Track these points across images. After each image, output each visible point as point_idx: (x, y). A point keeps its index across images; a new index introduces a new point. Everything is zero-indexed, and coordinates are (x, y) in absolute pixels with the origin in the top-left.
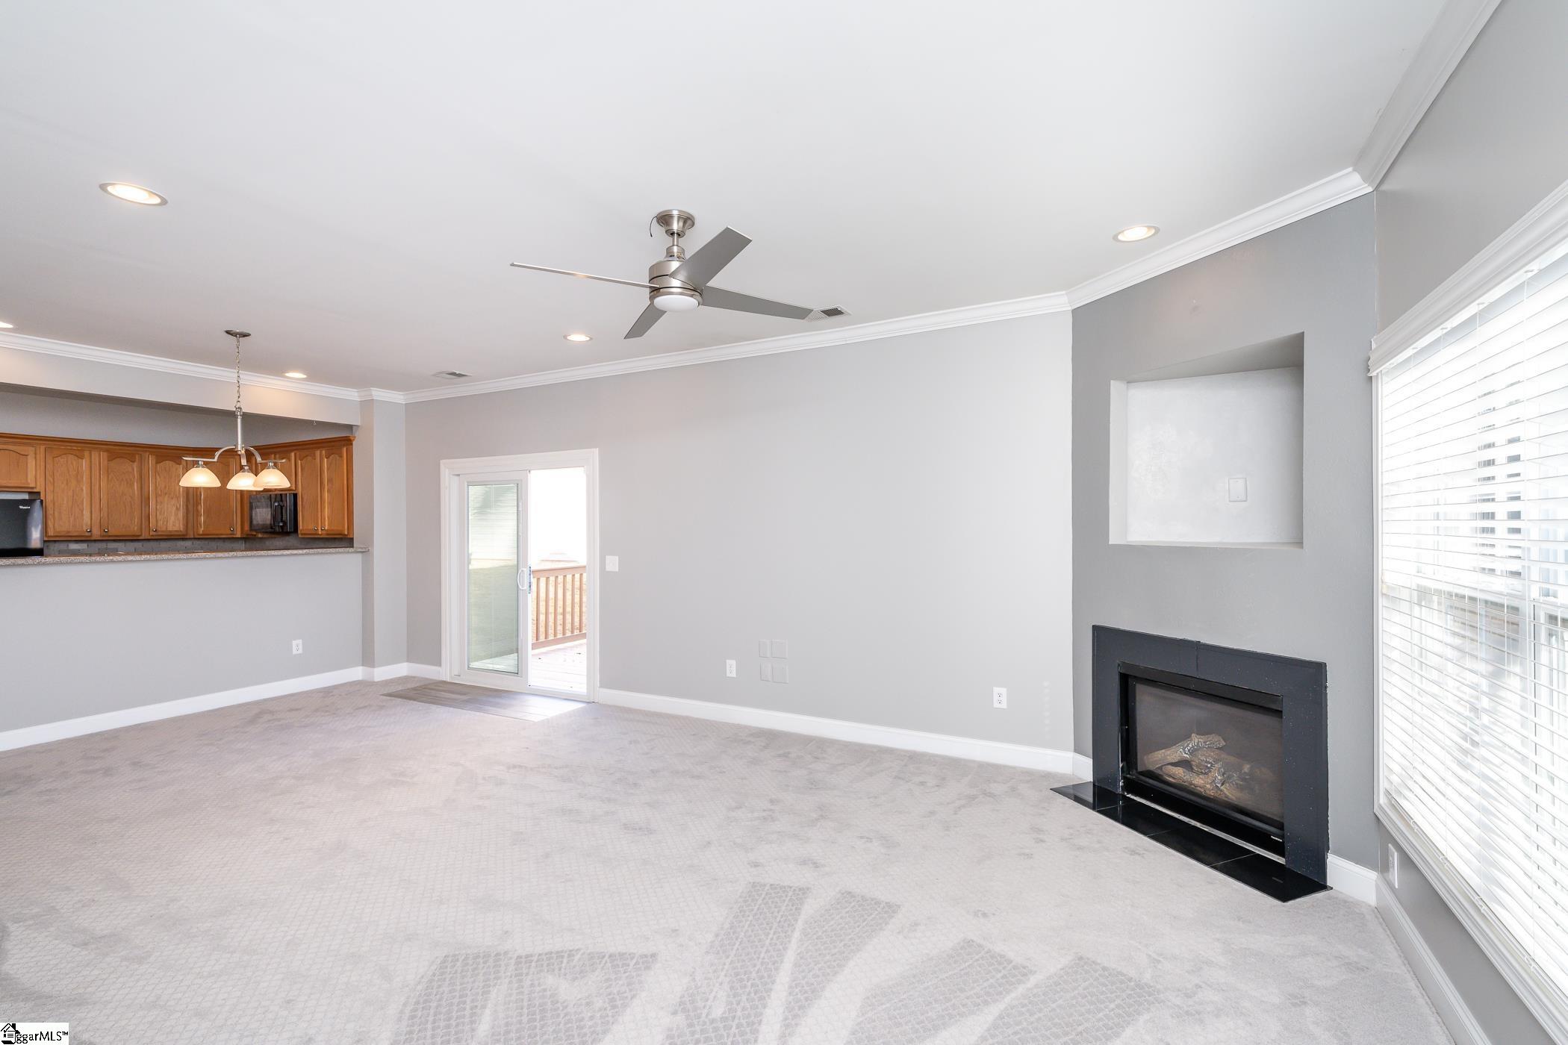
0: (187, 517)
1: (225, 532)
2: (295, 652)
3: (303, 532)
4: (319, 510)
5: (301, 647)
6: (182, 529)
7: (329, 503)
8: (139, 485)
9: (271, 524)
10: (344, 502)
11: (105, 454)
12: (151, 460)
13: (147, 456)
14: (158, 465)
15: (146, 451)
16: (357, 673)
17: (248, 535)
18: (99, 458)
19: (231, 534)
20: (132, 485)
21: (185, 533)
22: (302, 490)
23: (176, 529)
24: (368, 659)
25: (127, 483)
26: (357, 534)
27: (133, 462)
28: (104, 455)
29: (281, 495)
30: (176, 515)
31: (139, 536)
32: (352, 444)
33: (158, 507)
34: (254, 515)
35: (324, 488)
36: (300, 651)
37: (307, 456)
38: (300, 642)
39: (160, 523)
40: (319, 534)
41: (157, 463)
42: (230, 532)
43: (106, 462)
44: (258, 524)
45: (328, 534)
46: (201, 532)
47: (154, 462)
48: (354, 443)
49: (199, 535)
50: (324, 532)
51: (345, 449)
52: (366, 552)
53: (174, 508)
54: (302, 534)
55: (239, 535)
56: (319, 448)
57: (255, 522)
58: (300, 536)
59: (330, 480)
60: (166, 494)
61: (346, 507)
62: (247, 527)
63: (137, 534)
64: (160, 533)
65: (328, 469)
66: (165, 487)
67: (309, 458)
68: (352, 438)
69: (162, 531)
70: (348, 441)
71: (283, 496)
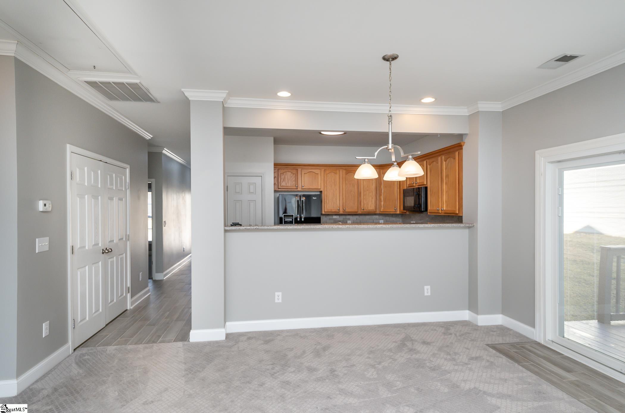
0: (376, 202)
1: (391, 210)
2: (426, 294)
3: (431, 211)
4: (440, 196)
5: (429, 291)
6: (374, 209)
7: (446, 192)
8: (357, 186)
9: (414, 206)
10: (456, 191)
11: (344, 171)
16: (465, 315)
17: (402, 212)
18: (342, 173)
19: (395, 212)
21: (375, 211)
22: (430, 184)
23: (371, 209)
24: (473, 306)
26: (466, 214)
29: (419, 188)
30: (372, 201)
31: (357, 212)
32: (462, 149)
33: (364, 197)
34: (405, 201)
35: (443, 182)
36: (429, 294)
37: (433, 162)
38: (429, 287)
39: (365, 206)
40: (440, 213)
42: (394, 211)
44: (408, 206)
45: (445, 213)
46: (382, 211)
48: (464, 147)
49: (381, 212)
50: (443, 212)
51: (457, 153)
52: (471, 227)
53: (371, 198)
54: (430, 213)
55: (398, 212)
56: (439, 156)
57: (406, 205)
58: (429, 214)
59: (447, 176)
60: (367, 190)
61: (457, 194)
62: (402, 208)
63: (356, 211)
64: (365, 211)
65: (446, 169)
66: (367, 187)
67: (434, 163)
68: (462, 144)
69: (366, 210)
70: (459, 147)
71: (420, 189)
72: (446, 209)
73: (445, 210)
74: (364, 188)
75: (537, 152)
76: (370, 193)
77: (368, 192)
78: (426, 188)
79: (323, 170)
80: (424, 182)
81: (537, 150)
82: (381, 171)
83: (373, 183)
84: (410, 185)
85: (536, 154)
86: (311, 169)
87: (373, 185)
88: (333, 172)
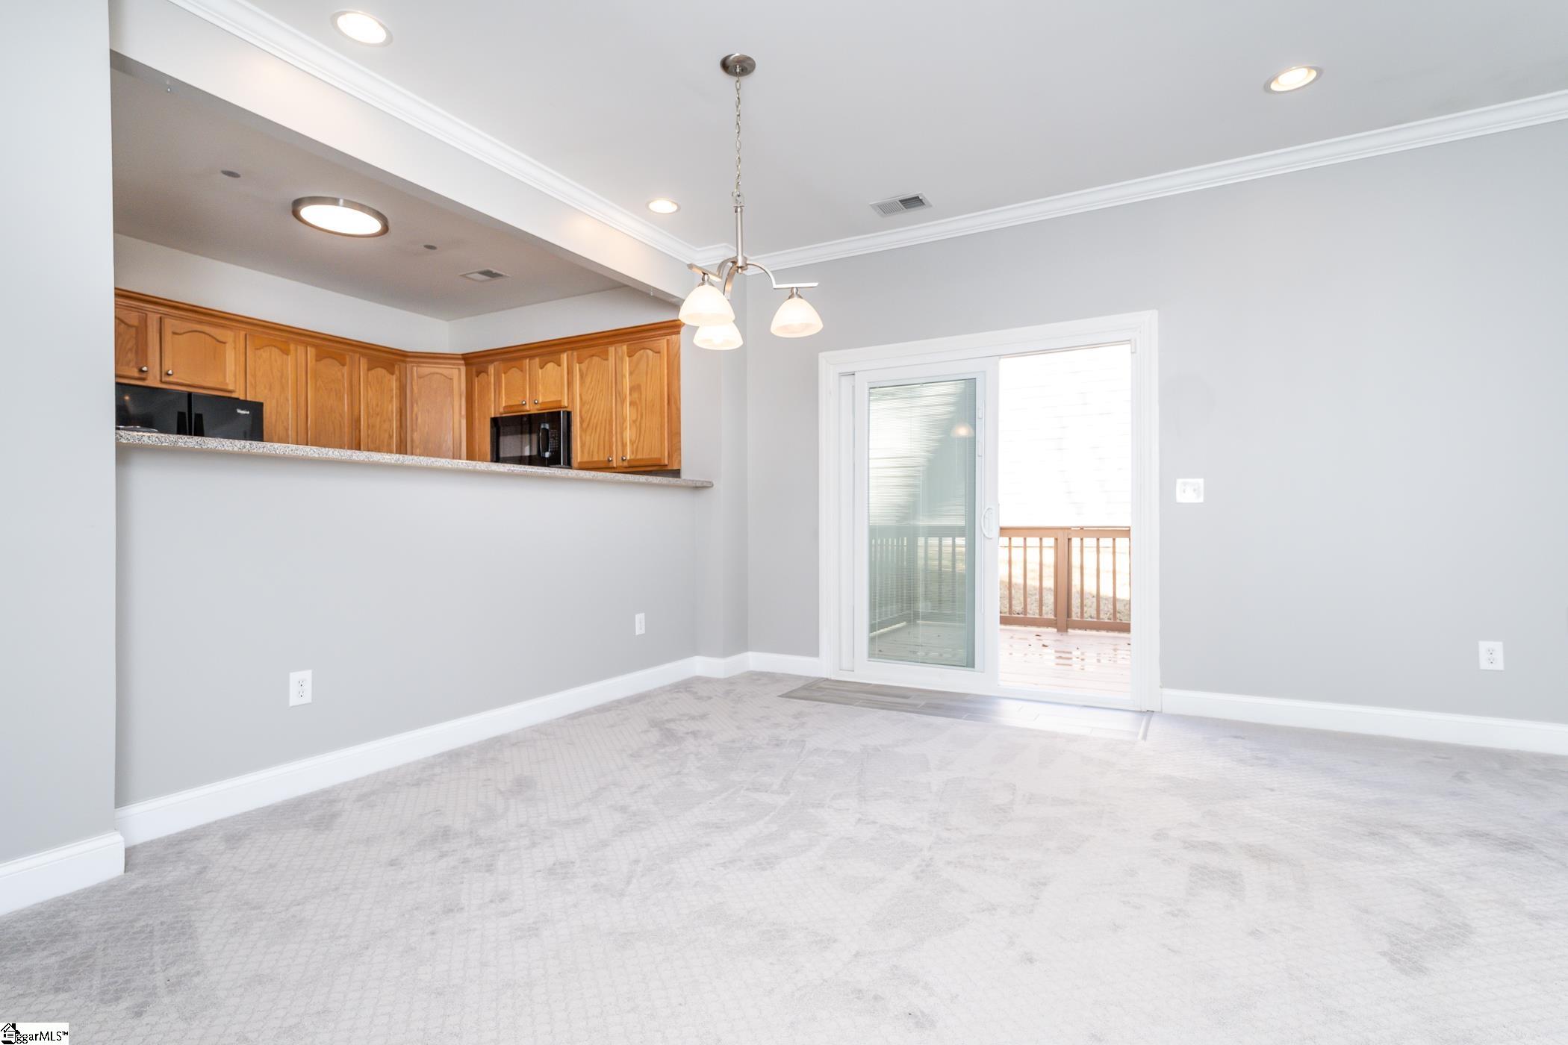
4: (614, 432)
7: (634, 422)
8: (349, 399)
10: (662, 418)
12: (363, 364)
13: (357, 359)
14: (370, 372)
15: (355, 352)
18: (303, 356)
20: (341, 399)
22: (581, 406)
25: (336, 395)
26: (688, 468)
27: (343, 365)
28: (311, 351)
32: (677, 332)
35: (624, 401)
37: (591, 356)
41: (369, 369)
43: (314, 361)
47: (366, 367)
50: (622, 463)
51: (667, 339)
54: (580, 466)
58: (577, 468)
59: (635, 388)
60: (378, 414)
61: (667, 425)
65: (631, 373)
66: (377, 405)
67: (595, 358)
68: (680, 321)
70: (673, 329)
71: (549, 416)
72: (632, 457)
73: (629, 461)
74: (368, 407)
75: (821, 355)
76: (384, 421)
77: (379, 417)
78: (569, 414)
79: (242, 333)
80: (560, 401)
81: (821, 351)
82: (415, 368)
83: (392, 397)
84: (506, 410)
85: (820, 359)
86: (201, 322)
87: (391, 401)
88: (275, 346)
